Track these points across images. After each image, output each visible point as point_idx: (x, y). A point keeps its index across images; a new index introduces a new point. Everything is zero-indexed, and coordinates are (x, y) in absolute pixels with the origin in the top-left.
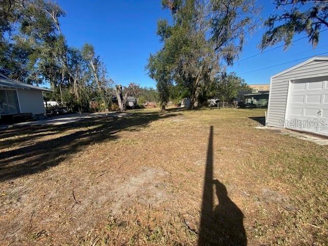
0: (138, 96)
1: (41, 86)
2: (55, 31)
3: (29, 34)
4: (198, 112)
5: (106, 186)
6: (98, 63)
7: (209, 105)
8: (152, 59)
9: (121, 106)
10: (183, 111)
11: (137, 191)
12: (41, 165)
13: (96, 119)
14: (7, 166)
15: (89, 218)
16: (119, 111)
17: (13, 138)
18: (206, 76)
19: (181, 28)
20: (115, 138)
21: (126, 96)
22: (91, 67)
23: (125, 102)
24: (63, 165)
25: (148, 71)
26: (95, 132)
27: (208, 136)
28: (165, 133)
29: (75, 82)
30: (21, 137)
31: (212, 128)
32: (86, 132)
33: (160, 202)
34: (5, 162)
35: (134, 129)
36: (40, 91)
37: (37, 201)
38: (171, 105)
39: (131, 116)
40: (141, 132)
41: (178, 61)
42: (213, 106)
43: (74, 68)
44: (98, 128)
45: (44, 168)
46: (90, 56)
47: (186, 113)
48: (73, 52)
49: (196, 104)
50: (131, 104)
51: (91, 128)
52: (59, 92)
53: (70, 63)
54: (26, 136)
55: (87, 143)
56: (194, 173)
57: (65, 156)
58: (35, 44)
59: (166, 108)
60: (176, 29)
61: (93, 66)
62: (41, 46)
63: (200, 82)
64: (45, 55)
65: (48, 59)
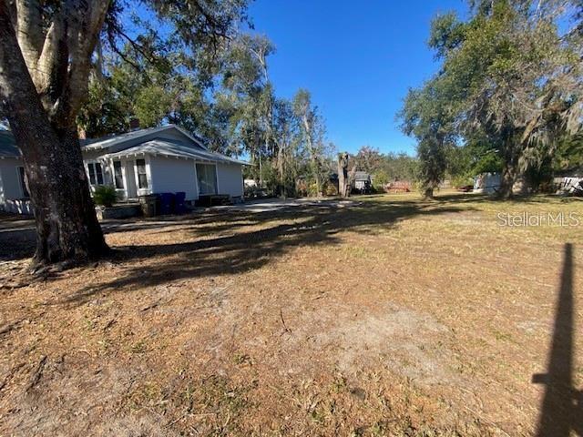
0: (373, 172)
1: (240, 159)
2: (262, 77)
3: (231, 88)
4: (521, 206)
5: (327, 318)
6: (314, 119)
7: (558, 192)
8: (412, 97)
9: (343, 187)
10: (479, 201)
11: (381, 345)
12: (241, 264)
13: (304, 208)
14: (207, 258)
15: (304, 361)
16: (338, 197)
17: (210, 225)
18: (554, 120)
19: (489, 20)
20: (334, 241)
21: (353, 171)
22: (304, 125)
23: (350, 181)
24: (265, 270)
25: (401, 121)
26: (304, 228)
27: (556, 269)
28: (433, 246)
29: (280, 151)
30: (219, 224)
31: (568, 249)
32: (293, 226)
33: (429, 380)
34: (205, 252)
35: (368, 231)
36: (240, 165)
37: (239, 312)
38: (446, 188)
39: (360, 206)
40: (379, 236)
41: (477, 93)
42: (571, 195)
43: (280, 130)
44: (309, 222)
45: (245, 269)
46: (303, 108)
47: (487, 207)
48: (281, 106)
49: (517, 188)
50: (360, 185)
51: (299, 221)
52: (258, 167)
53: (276, 123)
54: (224, 223)
55: (295, 243)
56: (516, 347)
57: (268, 258)
58: (237, 102)
59: (435, 194)
60: (476, 26)
61: (306, 124)
62: (245, 103)
63: (535, 135)
64: (248, 116)
65: (251, 121)
